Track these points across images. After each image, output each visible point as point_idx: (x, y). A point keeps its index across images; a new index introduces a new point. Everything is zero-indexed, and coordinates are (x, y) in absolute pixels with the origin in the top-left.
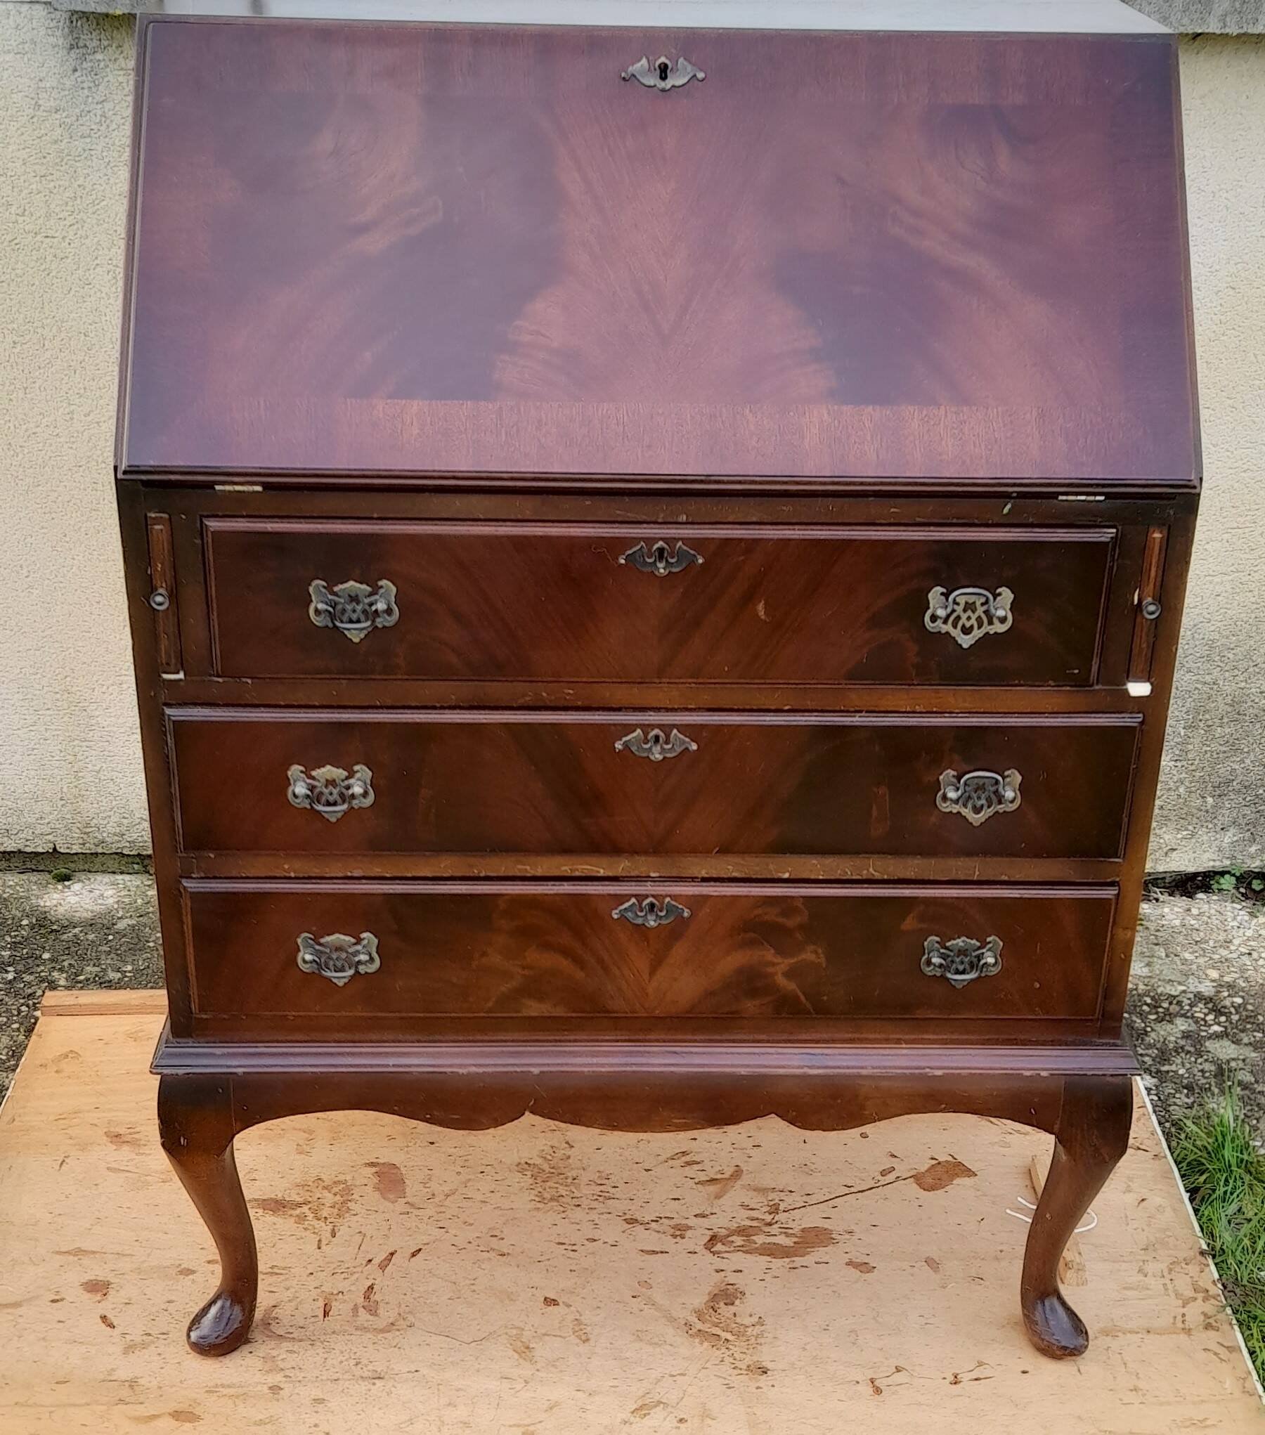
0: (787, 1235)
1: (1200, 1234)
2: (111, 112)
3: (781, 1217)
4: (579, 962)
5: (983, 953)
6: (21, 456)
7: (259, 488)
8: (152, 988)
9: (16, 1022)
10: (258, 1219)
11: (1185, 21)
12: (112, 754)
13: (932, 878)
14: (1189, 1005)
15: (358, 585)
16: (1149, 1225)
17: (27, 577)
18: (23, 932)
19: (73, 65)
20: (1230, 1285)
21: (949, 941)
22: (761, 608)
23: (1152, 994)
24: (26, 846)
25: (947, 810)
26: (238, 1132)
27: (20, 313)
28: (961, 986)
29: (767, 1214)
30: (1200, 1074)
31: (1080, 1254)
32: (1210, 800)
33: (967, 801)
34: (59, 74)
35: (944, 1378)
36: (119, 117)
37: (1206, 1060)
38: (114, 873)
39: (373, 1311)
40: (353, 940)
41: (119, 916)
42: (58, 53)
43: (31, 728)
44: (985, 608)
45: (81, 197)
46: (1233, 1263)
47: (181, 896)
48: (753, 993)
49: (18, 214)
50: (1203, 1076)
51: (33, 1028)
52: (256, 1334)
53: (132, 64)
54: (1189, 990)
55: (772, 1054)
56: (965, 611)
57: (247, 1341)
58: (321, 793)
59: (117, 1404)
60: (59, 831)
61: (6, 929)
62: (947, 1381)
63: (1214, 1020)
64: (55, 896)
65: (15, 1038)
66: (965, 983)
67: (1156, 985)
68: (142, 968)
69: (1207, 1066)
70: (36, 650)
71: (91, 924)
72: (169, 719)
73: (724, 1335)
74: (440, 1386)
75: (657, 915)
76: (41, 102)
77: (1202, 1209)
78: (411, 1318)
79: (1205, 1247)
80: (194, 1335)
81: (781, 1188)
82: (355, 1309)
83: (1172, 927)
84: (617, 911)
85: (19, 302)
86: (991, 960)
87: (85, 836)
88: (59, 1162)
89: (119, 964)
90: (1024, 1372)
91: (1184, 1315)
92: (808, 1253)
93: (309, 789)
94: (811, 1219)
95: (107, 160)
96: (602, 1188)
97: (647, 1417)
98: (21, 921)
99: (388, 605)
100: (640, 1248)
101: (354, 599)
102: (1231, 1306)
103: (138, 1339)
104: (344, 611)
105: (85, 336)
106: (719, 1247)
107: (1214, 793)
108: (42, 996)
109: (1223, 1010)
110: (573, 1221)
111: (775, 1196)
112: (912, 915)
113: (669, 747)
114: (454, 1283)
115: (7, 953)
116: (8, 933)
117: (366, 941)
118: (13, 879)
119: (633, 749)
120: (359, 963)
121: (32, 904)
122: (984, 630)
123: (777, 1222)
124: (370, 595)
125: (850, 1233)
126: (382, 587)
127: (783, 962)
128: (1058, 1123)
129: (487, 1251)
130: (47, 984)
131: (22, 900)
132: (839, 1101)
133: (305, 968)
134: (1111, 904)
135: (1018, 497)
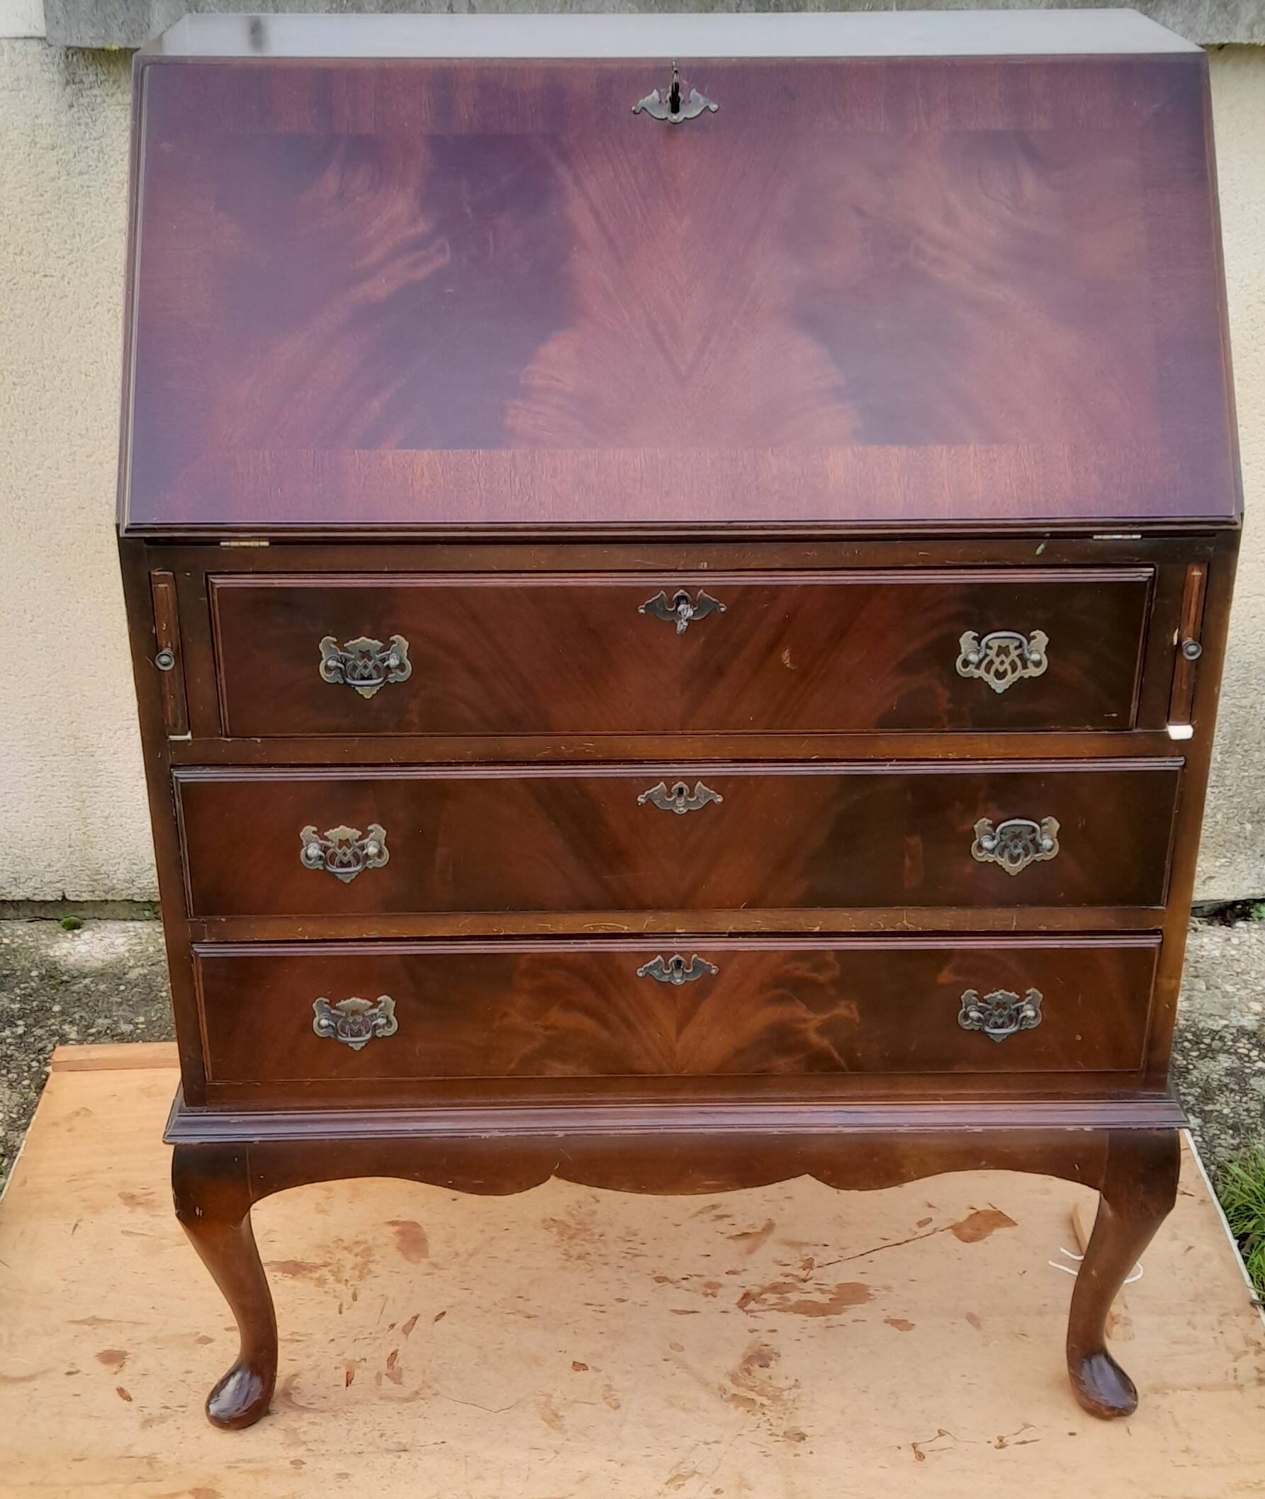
0: (823, 1292)
1: (1250, 1284)
2: (110, 148)
3: (815, 1272)
4: (604, 1022)
5: (1022, 1006)
6: (22, 498)
7: (266, 544)
8: (165, 1040)
9: (27, 1079)
10: (276, 1282)
11: (1211, 31)
12: (120, 800)
13: (968, 929)
14: (1232, 1040)
15: (370, 640)
16: (1197, 1275)
17: (31, 621)
18: (33, 984)
19: (70, 101)
21: (987, 994)
22: (786, 656)
23: (1193, 1029)
24: (34, 894)
25: (984, 860)
26: (255, 1202)
27: (19, 353)
28: (1000, 1040)
29: (802, 1270)
30: (1245, 1113)
31: (1126, 1307)
32: (1249, 826)
33: (1003, 850)
34: (55, 110)
35: (989, 1442)
36: (117, 153)
37: (1251, 1099)
38: (125, 920)
39: (396, 1378)
40: (370, 1004)
41: (131, 964)
42: (54, 89)
43: (39, 775)
44: (1019, 652)
45: (80, 235)
47: (192, 962)
48: (786, 1050)
49: (16, 254)
50: (1248, 1116)
51: (44, 1085)
52: (276, 1405)
53: (128, 98)
54: (1231, 1025)
55: (806, 1112)
56: (998, 655)
57: (268, 1413)
58: (334, 854)
59: (135, 1482)
60: (68, 879)
61: (15, 981)
62: (992, 1445)
63: (1258, 1056)
64: (66, 945)
65: (26, 1096)
66: (1005, 1037)
67: (1197, 1020)
68: (154, 1019)
69: (1252, 1105)
70: (41, 695)
71: (100, 975)
72: (177, 781)
73: (759, 1399)
74: (468, 1459)
75: (684, 972)
76: (37, 139)
77: (1251, 1257)
78: (436, 1386)
79: (1255, 1297)
80: (213, 1408)
81: (815, 1242)
82: (379, 1377)
83: (1212, 958)
84: (643, 969)
85: (19, 343)
86: (1031, 1013)
87: (95, 883)
88: (73, 1226)
89: (131, 1016)
90: (1072, 1434)
91: (1235, 1370)
92: (845, 1310)
93: (321, 850)
94: (848, 1274)
95: (105, 197)
96: (630, 1244)
97: (683, 1488)
98: (31, 971)
99: (401, 660)
100: (670, 1308)
101: (365, 654)
103: (156, 1412)
104: (355, 667)
105: (86, 375)
106: (752, 1305)
107: (1252, 819)
108: (53, 1050)
110: (601, 1280)
111: (808, 1252)
112: (948, 968)
113: (693, 799)
114: (480, 1347)
115: (16, 1006)
116: (18, 985)
117: (383, 1004)
118: (21, 928)
119: (655, 802)
120: (376, 1027)
121: (41, 954)
122: (1017, 675)
123: (811, 1279)
124: (382, 650)
125: (888, 1288)
126: (394, 642)
127: (815, 1018)
128: (1103, 1178)
129: (513, 1313)
130: (57, 1038)
131: (32, 950)
132: (876, 1159)
133: (320, 1033)
134: (1154, 953)
135: (1050, 538)
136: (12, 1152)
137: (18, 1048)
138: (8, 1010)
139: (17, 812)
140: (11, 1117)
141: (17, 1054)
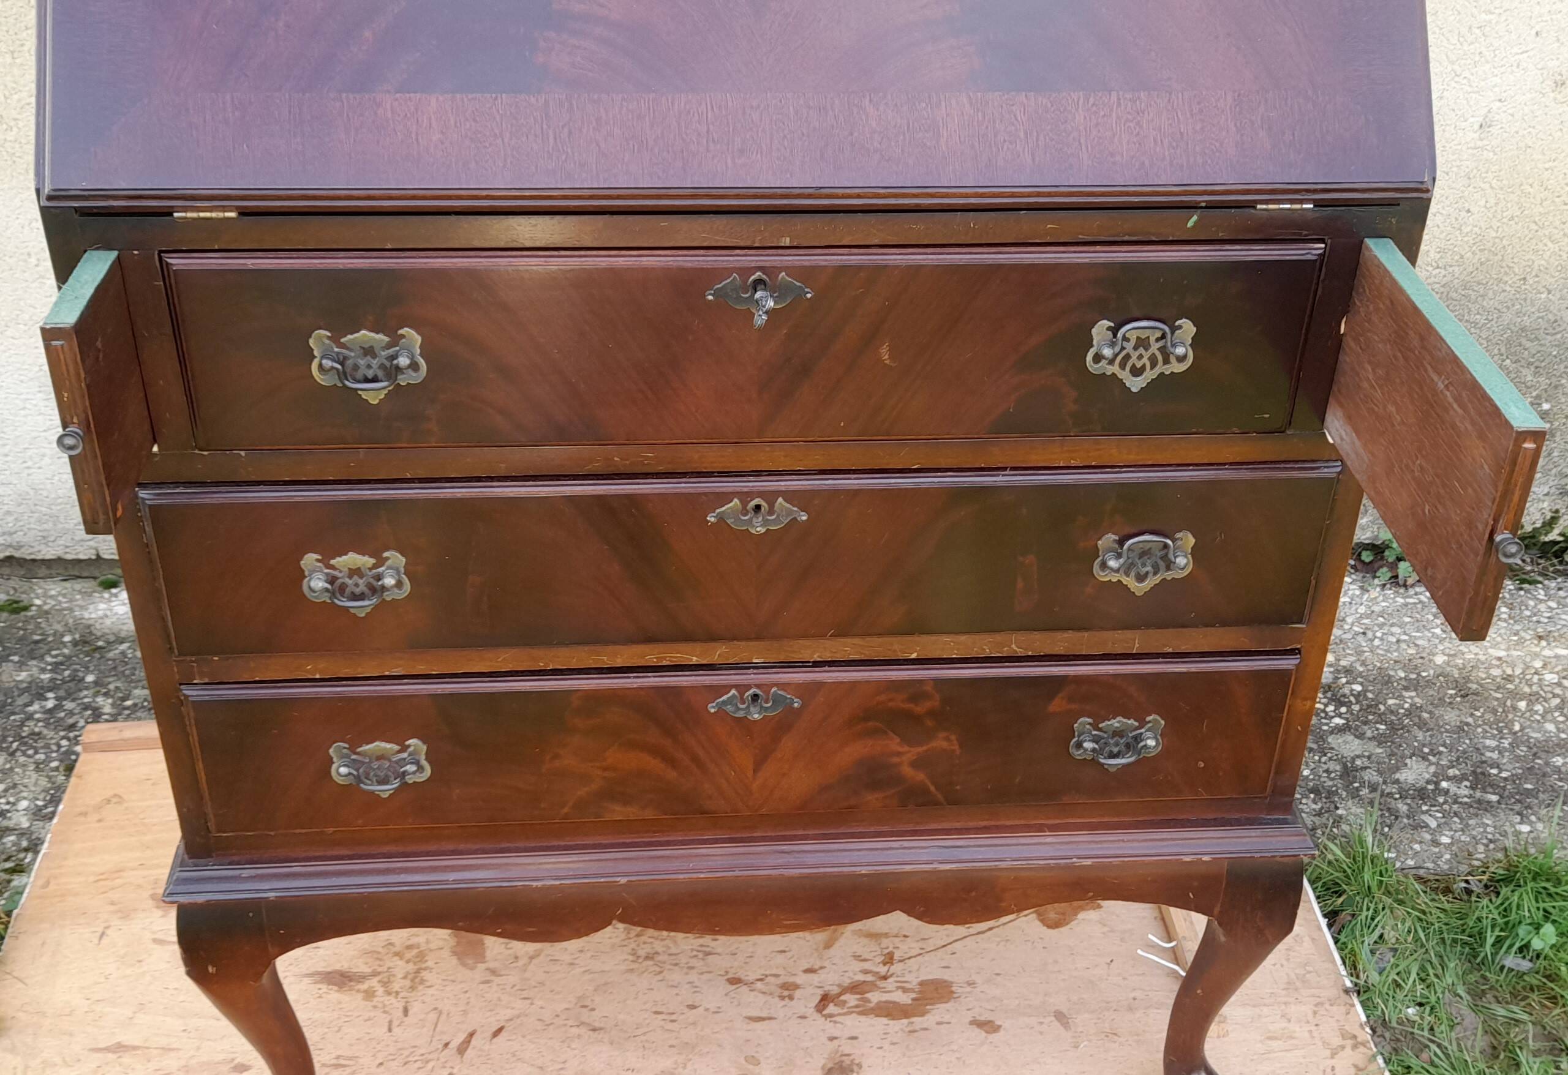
0: (905, 990)
1: (1342, 969)
3: (896, 968)
4: (671, 762)
5: (1142, 734)
6: (15, 129)
7: (233, 215)
9: (55, 759)
13: (1083, 653)
15: (372, 334)
16: (1288, 960)
17: (37, 266)
18: (66, 651)
20: (1379, 1026)
21: (1103, 721)
22: (885, 353)
24: (66, 553)
25: (1106, 579)
26: (276, 957)
28: (1115, 771)
29: (881, 965)
30: (1325, 775)
33: (1130, 569)
37: (1330, 759)
40: (396, 747)
44: (1161, 344)
46: (1380, 1002)
47: (183, 706)
48: (874, 785)
50: (1328, 777)
51: (74, 767)
55: (897, 849)
56: (1135, 348)
58: (344, 585)
61: (46, 647)
63: (1334, 711)
64: (102, 606)
65: (53, 780)
66: (1119, 767)
69: (1332, 766)
72: (143, 503)
75: (762, 707)
77: (1342, 937)
79: (1349, 984)
81: (895, 931)
84: (714, 704)
86: (1151, 742)
88: (98, 934)
91: (1333, 1068)
92: (928, 1011)
93: (326, 581)
94: (930, 968)
96: (701, 941)
98: (63, 636)
99: (413, 359)
100: (744, 1015)
101: (369, 351)
102: (1382, 1054)
104: (356, 367)
106: (831, 1009)
108: (83, 727)
109: (1342, 699)
110: (671, 983)
111: (889, 942)
112: (1060, 695)
113: (773, 517)
114: (541, 1068)
115: (46, 676)
116: (49, 651)
117: (412, 749)
118: (54, 588)
119: (729, 521)
120: (404, 774)
121: (75, 616)
122: (1158, 370)
123: (891, 975)
124: (389, 346)
125: (971, 984)
126: (403, 336)
127: (909, 752)
128: (1219, 905)
129: (578, 1026)
130: (89, 712)
131: (66, 612)
132: (974, 894)
133: (339, 780)
134: (1291, 674)
135: (1206, 207)
136: (36, 845)
137: (47, 725)
138: (38, 681)
139: (40, 468)
140: (36, 806)
141: (45, 732)
